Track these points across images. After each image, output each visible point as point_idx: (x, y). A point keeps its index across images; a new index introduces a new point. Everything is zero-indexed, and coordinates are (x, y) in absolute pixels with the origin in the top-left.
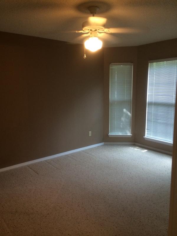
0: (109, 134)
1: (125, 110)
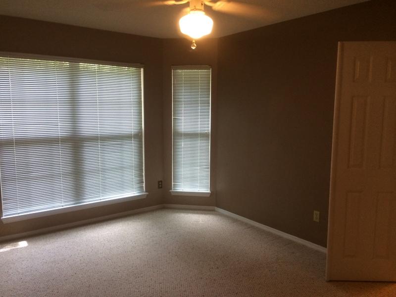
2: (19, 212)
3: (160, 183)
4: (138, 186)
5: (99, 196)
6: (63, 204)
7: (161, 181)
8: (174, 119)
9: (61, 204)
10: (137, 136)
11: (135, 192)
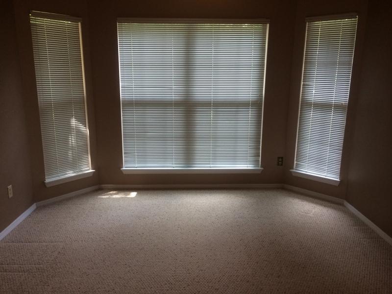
0: (45, 180)
1: (74, 122)
2: (136, 166)
3: (280, 160)
4: (252, 159)
5: (209, 164)
6: (174, 166)
7: (282, 158)
8: (304, 85)
9: (172, 165)
10: (256, 104)
11: (249, 165)
